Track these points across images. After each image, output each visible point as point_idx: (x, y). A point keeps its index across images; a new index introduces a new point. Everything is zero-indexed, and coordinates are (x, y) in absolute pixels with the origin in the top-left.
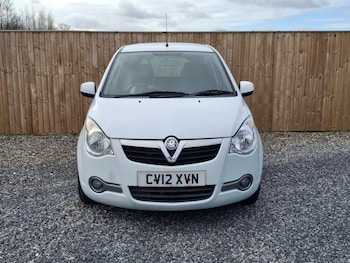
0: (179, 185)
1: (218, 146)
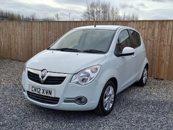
0: (43, 94)
1: (64, 78)
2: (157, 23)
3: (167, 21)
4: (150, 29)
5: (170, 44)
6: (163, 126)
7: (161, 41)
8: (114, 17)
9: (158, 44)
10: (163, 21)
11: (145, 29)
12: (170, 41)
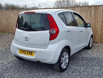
2: (93, 7)
3: (99, 6)
4: (89, 11)
5: (101, 20)
6: (89, 75)
7: (96, 19)
8: (74, 4)
9: (94, 21)
10: (96, 6)
11: (85, 11)
12: (101, 19)
